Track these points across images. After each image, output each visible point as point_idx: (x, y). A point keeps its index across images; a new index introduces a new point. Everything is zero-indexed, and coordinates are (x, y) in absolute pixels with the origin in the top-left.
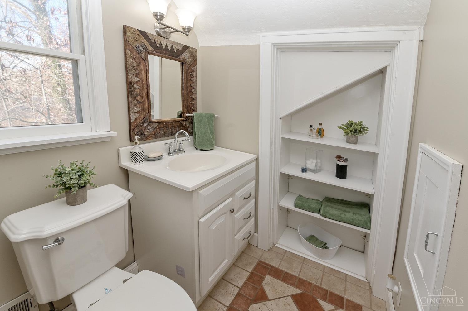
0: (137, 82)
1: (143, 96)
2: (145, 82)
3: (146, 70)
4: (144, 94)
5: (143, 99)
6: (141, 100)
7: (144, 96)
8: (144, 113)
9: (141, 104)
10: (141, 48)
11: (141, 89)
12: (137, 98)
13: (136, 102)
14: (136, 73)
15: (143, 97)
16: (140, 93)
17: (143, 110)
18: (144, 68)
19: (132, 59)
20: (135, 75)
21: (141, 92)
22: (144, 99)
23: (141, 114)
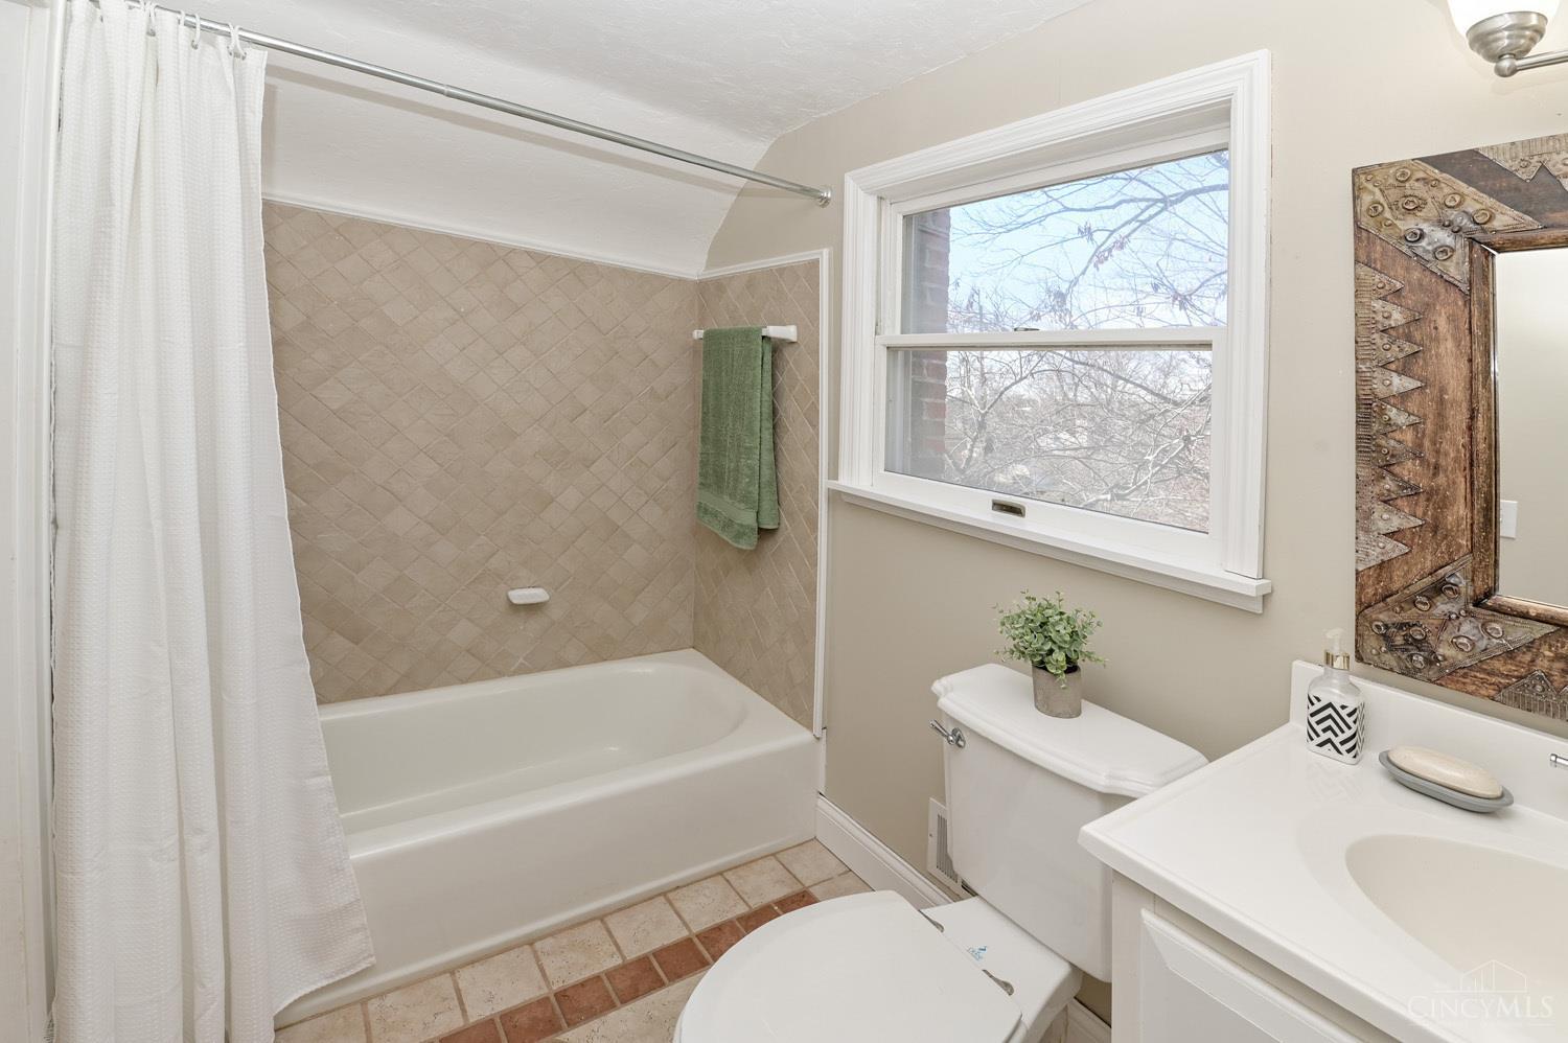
0: (1404, 396)
1: (1443, 462)
2: (1456, 390)
3: (1471, 333)
4: (1446, 454)
5: (1435, 475)
6: (1423, 483)
7: (1447, 462)
8: (1439, 545)
9: (1423, 498)
10: (1443, 237)
11: (1430, 426)
12: (1397, 469)
13: (1389, 484)
14: (1401, 355)
15: (1437, 467)
16: (1421, 446)
17: (1435, 530)
18: (1457, 328)
19: (1384, 299)
20: (1393, 367)
21: (1427, 443)
22: (1441, 479)
23: (1423, 548)
